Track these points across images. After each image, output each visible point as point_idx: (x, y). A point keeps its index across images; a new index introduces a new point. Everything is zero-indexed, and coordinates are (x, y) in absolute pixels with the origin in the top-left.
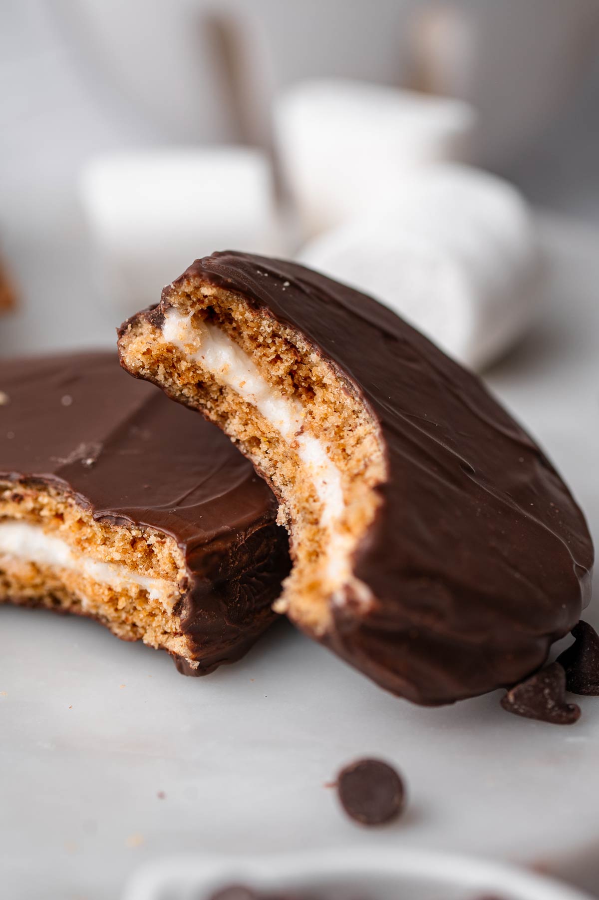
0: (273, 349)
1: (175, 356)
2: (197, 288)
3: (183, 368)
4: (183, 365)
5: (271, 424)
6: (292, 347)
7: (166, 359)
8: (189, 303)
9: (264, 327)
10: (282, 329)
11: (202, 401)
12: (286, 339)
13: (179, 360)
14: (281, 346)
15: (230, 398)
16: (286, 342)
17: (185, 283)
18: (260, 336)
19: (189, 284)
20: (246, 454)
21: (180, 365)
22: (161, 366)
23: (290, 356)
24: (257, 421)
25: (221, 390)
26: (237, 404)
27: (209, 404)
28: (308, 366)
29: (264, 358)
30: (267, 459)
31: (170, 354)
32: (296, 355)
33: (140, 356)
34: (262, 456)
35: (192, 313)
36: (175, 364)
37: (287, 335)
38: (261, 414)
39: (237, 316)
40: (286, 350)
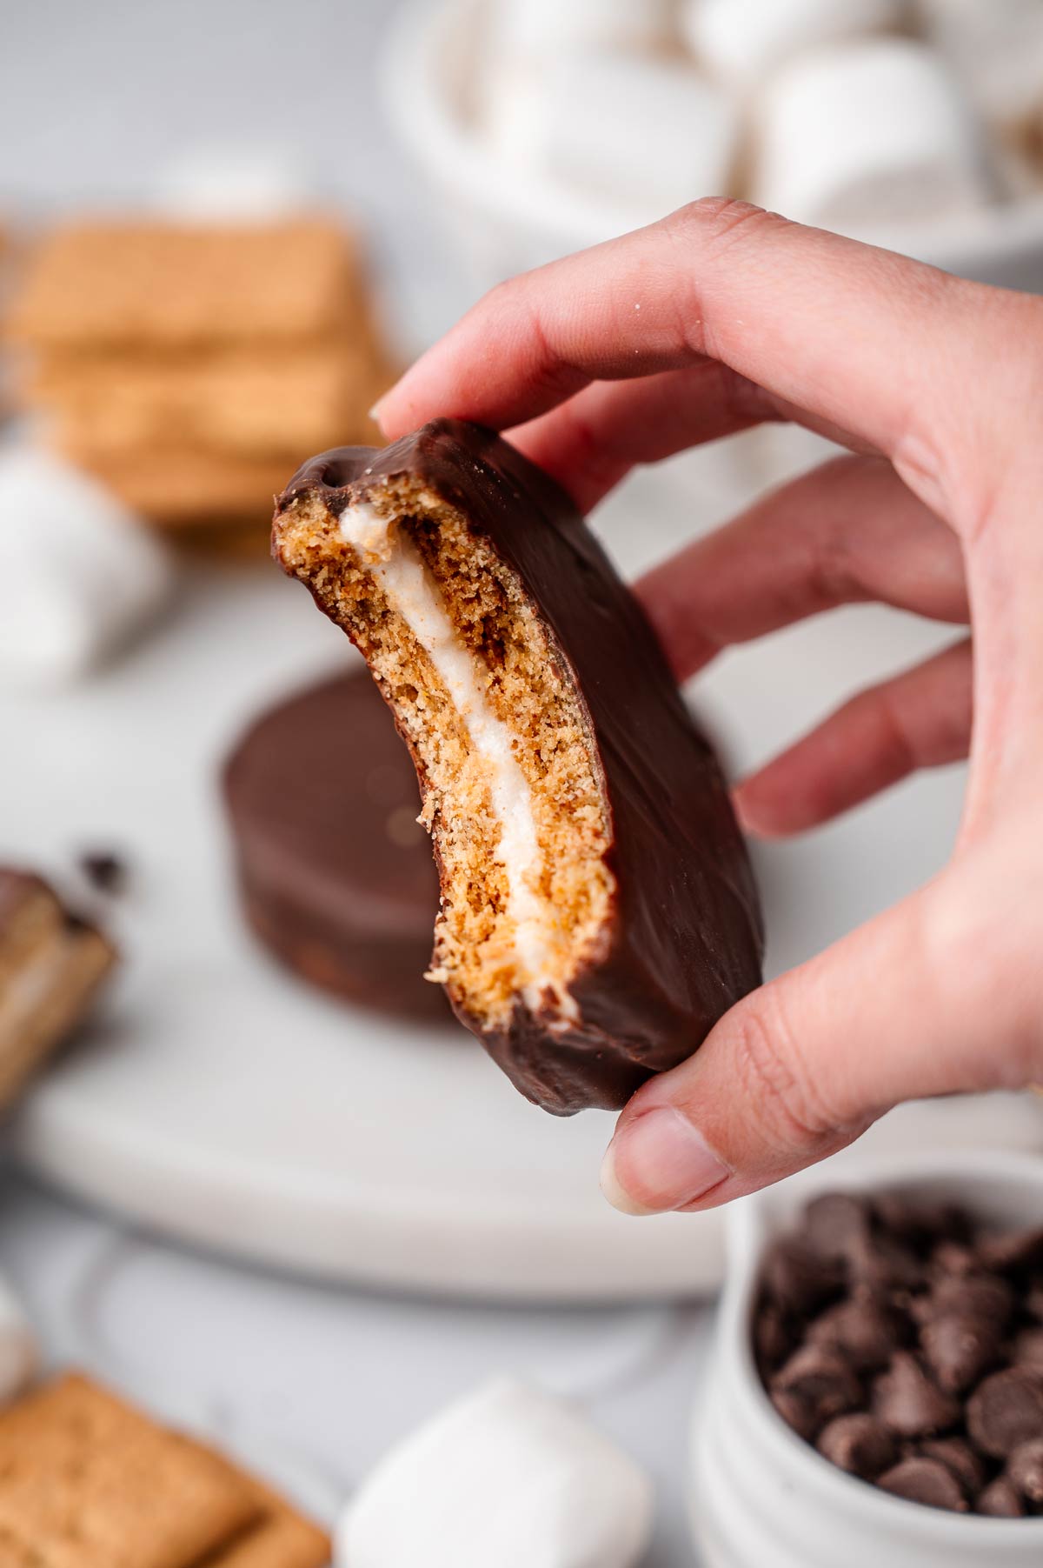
0: (476, 586)
1: (348, 561)
2: (414, 491)
3: (354, 579)
4: (355, 576)
5: (442, 681)
6: (500, 590)
7: (334, 561)
8: (394, 504)
9: (477, 557)
10: (498, 565)
11: (356, 620)
12: (497, 578)
13: (350, 566)
14: (486, 585)
15: (395, 628)
16: (496, 582)
17: (402, 481)
18: (463, 563)
19: (406, 484)
20: (388, 699)
21: (349, 573)
22: (326, 568)
23: (493, 601)
24: (422, 667)
25: (385, 613)
26: (402, 638)
27: (362, 625)
28: (510, 617)
29: (459, 593)
30: (420, 721)
31: (342, 558)
32: (501, 600)
33: (304, 551)
34: (413, 712)
35: (393, 517)
36: (343, 570)
37: (501, 574)
38: (431, 662)
39: (446, 534)
40: (492, 591)
